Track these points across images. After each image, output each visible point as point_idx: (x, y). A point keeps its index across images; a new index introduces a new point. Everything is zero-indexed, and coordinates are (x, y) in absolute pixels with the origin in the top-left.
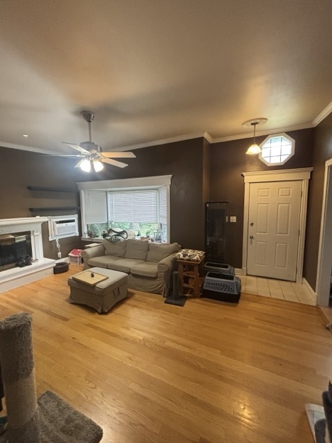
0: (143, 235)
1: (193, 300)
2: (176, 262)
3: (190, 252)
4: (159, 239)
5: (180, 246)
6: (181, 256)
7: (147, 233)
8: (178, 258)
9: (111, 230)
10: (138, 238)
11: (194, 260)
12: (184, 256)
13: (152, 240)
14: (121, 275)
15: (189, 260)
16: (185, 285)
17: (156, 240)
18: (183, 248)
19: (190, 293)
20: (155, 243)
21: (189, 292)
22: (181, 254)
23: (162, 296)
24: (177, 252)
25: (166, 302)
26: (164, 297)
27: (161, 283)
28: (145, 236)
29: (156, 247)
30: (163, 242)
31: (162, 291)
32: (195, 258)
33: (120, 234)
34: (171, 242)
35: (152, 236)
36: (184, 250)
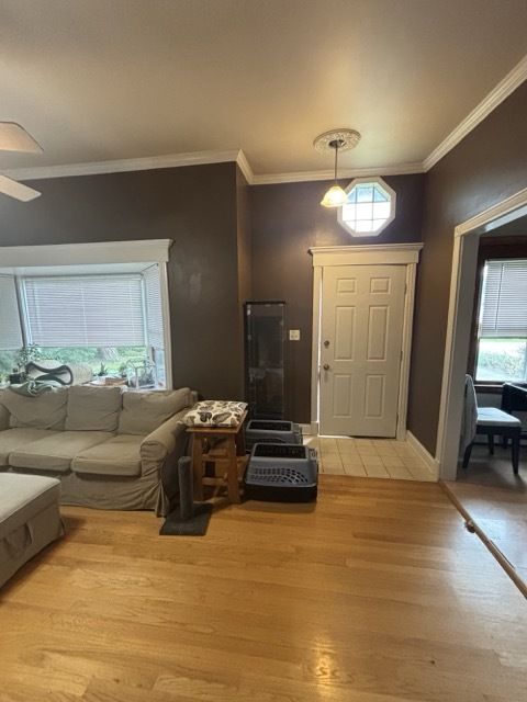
0: (113, 372)
1: (226, 512)
2: (183, 435)
3: (217, 408)
4: (148, 381)
5: (194, 393)
6: (197, 420)
7: (122, 369)
8: (190, 424)
9: (31, 367)
10: (98, 382)
11: (226, 427)
12: (204, 417)
13: (133, 385)
14: (41, 483)
15: (214, 427)
16: (208, 481)
17: (141, 383)
18: (201, 399)
19: (218, 495)
20: (139, 390)
21: (216, 492)
22: (195, 415)
23: (153, 515)
24: (189, 407)
25: (162, 532)
26: (159, 516)
27: (151, 485)
28: (118, 376)
29: (139, 401)
30: (158, 388)
31: (154, 503)
32: (228, 422)
33: (53, 374)
34: (175, 387)
35: (131, 375)
36: (203, 404)
